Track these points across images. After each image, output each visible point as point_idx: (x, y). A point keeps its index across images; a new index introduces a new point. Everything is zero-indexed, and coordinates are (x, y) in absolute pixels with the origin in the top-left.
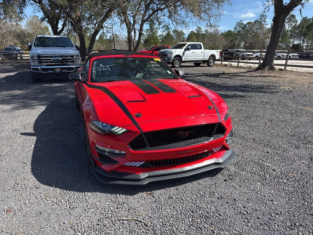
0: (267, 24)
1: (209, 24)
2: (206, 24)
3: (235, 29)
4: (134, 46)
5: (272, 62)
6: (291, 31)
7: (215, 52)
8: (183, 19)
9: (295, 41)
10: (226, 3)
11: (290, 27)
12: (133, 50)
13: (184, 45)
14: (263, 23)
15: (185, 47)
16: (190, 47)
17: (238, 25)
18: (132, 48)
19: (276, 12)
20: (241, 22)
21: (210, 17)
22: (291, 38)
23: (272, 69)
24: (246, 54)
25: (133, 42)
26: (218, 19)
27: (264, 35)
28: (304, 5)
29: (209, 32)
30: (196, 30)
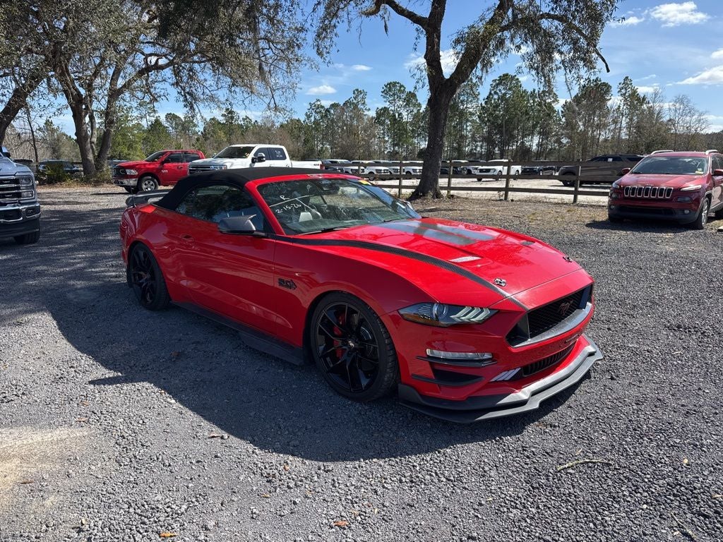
0: (369, 109)
1: (272, 105)
2: (265, 106)
3: (308, 117)
4: (93, 153)
5: (437, 182)
6: (411, 124)
7: (311, 165)
8: (212, 92)
9: (421, 143)
10: (306, 65)
11: (410, 115)
12: (93, 162)
13: (249, 150)
14: (362, 107)
15: (251, 155)
16: (264, 155)
17: (313, 109)
18: (91, 157)
19: (433, 88)
20: (319, 103)
21: (273, 90)
22: (414, 137)
23: (438, 195)
24: (352, 170)
25: (91, 143)
26: (290, 96)
27: (365, 131)
28: (483, 80)
29: (253, 121)
30: (223, 115)
